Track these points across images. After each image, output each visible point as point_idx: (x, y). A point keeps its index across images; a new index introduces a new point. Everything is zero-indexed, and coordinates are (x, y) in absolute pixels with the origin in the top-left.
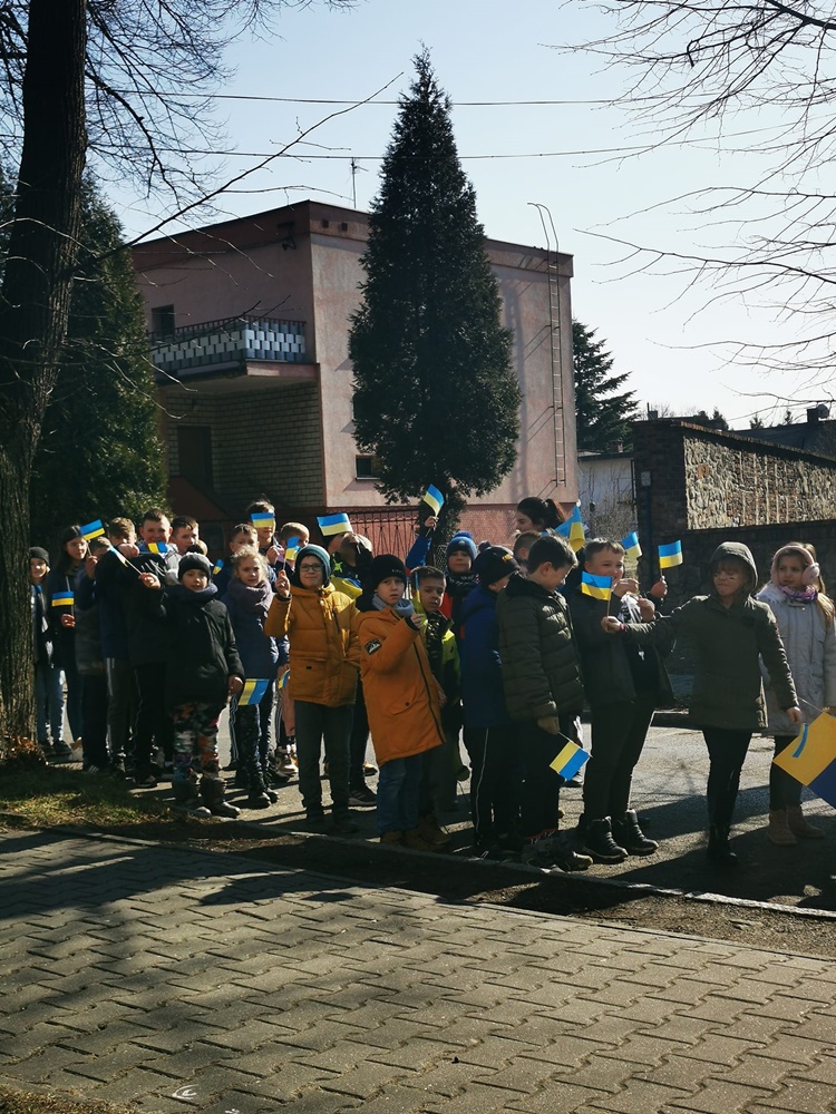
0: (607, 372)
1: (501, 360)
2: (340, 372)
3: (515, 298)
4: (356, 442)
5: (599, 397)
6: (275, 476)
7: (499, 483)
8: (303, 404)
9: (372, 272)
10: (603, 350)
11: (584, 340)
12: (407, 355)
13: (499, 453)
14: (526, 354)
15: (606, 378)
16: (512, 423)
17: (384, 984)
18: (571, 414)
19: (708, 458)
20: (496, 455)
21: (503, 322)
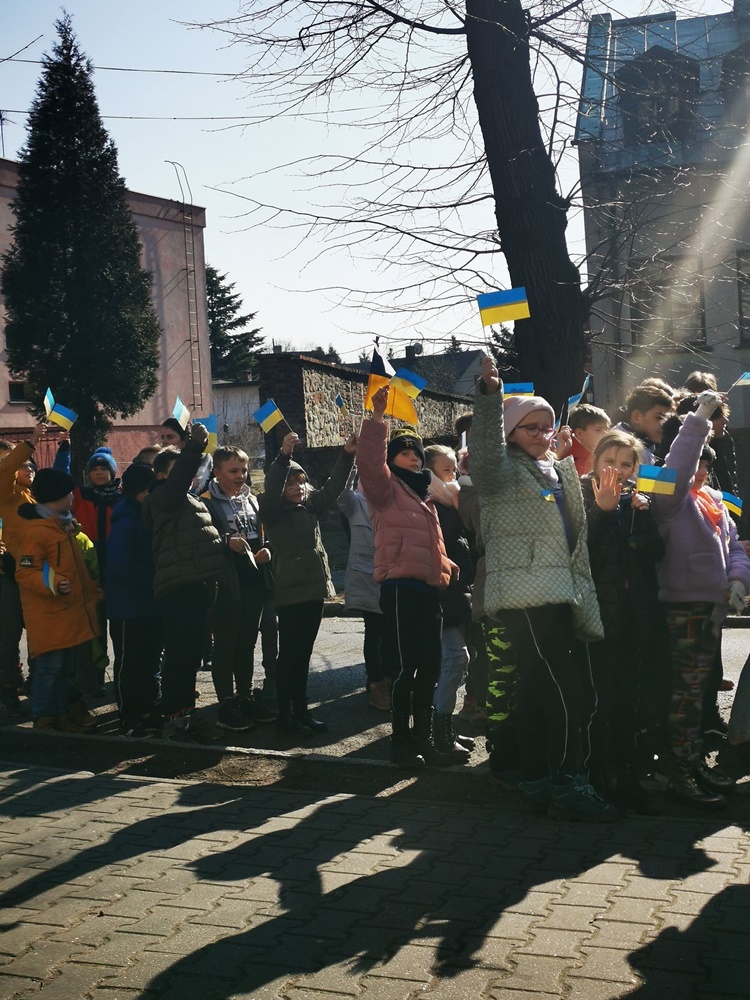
0: (237, 311)
1: (142, 298)
3: (154, 244)
4: (8, 369)
5: (230, 333)
7: (142, 407)
9: (21, 216)
10: (233, 292)
11: (217, 283)
12: (56, 292)
13: (142, 381)
14: (165, 294)
15: (237, 316)
16: (153, 353)
17: (36, 853)
18: (206, 347)
19: (323, 387)
20: (139, 382)
21: (144, 265)
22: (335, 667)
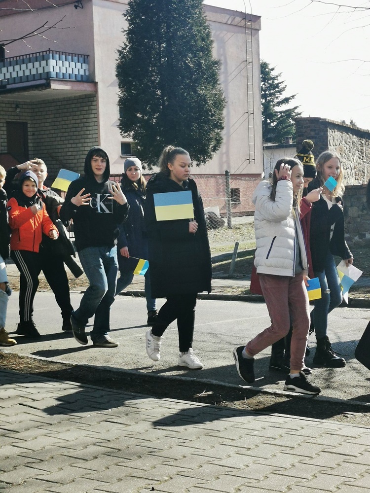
0: (283, 93)
1: (213, 79)
2: (111, 88)
3: (223, 43)
4: (120, 131)
5: (277, 109)
6: (70, 154)
7: (211, 158)
8: (87, 108)
9: (131, 22)
10: (280, 80)
11: (268, 73)
12: (153, 76)
13: (211, 139)
14: (230, 78)
15: (282, 97)
16: (220, 119)
17: (111, 446)
18: (260, 118)
19: (343, 142)
20: (210, 140)
21: (215, 55)
22: (344, 340)
